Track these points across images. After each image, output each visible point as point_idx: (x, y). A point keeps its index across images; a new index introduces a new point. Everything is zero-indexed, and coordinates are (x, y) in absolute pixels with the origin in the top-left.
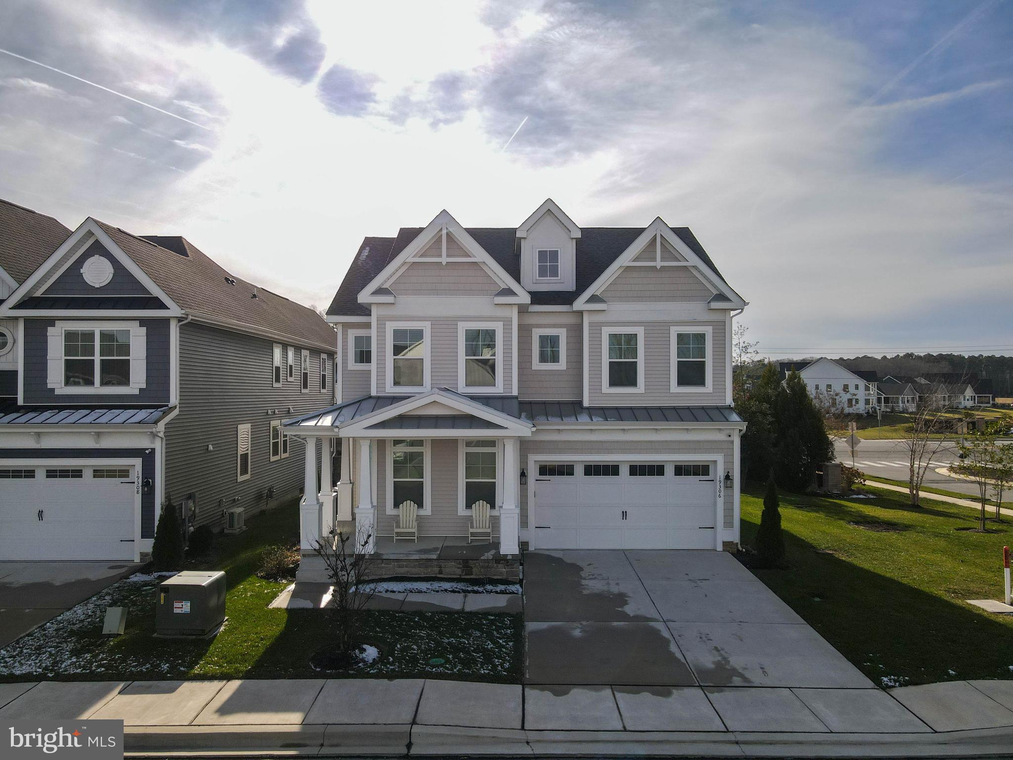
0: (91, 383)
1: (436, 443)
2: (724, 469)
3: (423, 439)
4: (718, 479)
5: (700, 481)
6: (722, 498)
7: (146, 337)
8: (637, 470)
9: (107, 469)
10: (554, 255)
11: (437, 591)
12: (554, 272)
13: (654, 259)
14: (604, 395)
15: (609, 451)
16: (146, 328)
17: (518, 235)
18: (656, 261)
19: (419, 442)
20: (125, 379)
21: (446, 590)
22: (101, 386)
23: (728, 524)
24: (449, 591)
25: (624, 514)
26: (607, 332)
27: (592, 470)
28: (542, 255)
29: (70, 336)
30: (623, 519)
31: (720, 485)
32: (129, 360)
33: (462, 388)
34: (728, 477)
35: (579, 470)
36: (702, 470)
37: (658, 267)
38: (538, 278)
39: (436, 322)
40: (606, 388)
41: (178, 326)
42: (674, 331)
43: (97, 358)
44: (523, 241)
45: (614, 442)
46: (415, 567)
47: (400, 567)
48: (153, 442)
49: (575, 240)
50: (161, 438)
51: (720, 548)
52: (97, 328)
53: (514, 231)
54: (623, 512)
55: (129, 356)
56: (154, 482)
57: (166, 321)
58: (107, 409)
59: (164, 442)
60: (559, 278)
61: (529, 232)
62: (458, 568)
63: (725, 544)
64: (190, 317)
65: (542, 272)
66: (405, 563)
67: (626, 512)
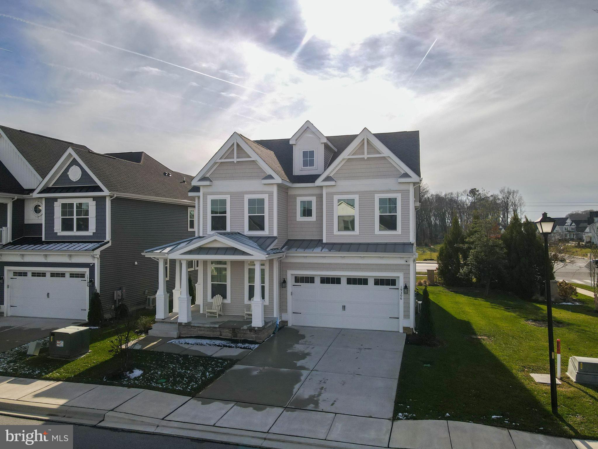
0: (72, 230)
1: (233, 263)
2: (404, 282)
3: (226, 260)
4: (400, 288)
5: (390, 289)
6: (403, 300)
7: (95, 206)
8: (351, 281)
9: (76, 273)
10: (312, 153)
11: (210, 345)
12: (312, 164)
13: (363, 154)
14: (334, 236)
15: (334, 269)
16: (95, 201)
17: (291, 143)
18: (364, 155)
19: (224, 263)
20: (86, 229)
21: (215, 345)
22: (76, 231)
23: (407, 316)
24: (217, 345)
25: (344, 307)
26: (336, 198)
27: (325, 280)
28: (305, 154)
29: (64, 206)
30: (343, 310)
31: (401, 292)
32: (88, 218)
33: (247, 232)
34: (406, 287)
35: (317, 280)
36: (391, 282)
37: (366, 158)
38: (302, 167)
39: (232, 194)
40: (336, 232)
41: (110, 200)
42: (377, 197)
43: (75, 217)
44: (294, 146)
45: (336, 264)
46: (208, 331)
47: (200, 331)
48: (94, 260)
49: (324, 144)
50: (98, 258)
51: (401, 331)
52: (75, 202)
53: (288, 140)
54: (343, 306)
55: (88, 216)
56: (94, 280)
57: (104, 198)
58: (77, 243)
59: (99, 260)
60: (315, 167)
61: (297, 141)
62: (230, 333)
63: (405, 328)
64: (115, 196)
65: (305, 164)
66: (203, 329)
67: (345, 306)
